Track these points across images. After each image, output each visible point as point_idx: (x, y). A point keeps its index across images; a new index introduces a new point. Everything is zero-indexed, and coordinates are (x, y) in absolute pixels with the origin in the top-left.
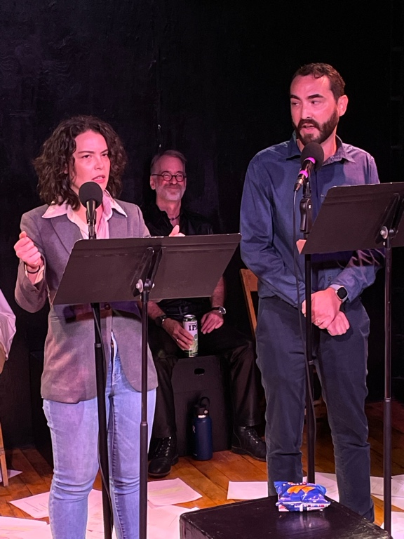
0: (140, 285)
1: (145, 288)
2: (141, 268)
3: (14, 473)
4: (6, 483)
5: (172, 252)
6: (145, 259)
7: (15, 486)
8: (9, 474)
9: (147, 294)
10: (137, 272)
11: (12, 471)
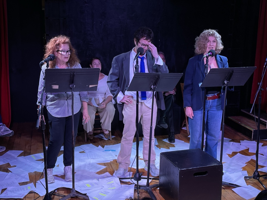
0: (152, 87)
1: (154, 88)
2: (153, 82)
3: (113, 137)
4: (111, 139)
5: (162, 78)
6: (155, 79)
7: (113, 140)
8: (112, 137)
9: (154, 89)
10: (152, 83)
11: (113, 136)
